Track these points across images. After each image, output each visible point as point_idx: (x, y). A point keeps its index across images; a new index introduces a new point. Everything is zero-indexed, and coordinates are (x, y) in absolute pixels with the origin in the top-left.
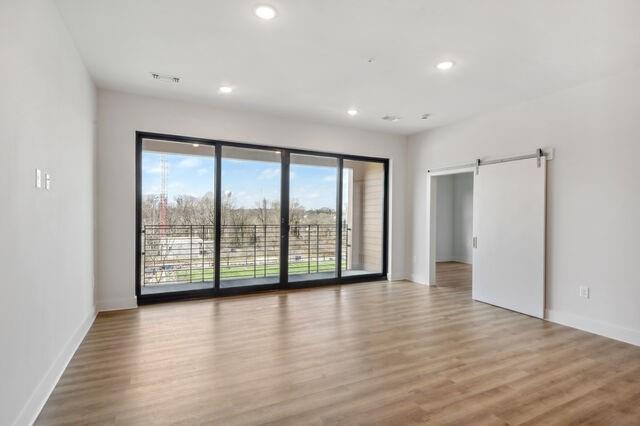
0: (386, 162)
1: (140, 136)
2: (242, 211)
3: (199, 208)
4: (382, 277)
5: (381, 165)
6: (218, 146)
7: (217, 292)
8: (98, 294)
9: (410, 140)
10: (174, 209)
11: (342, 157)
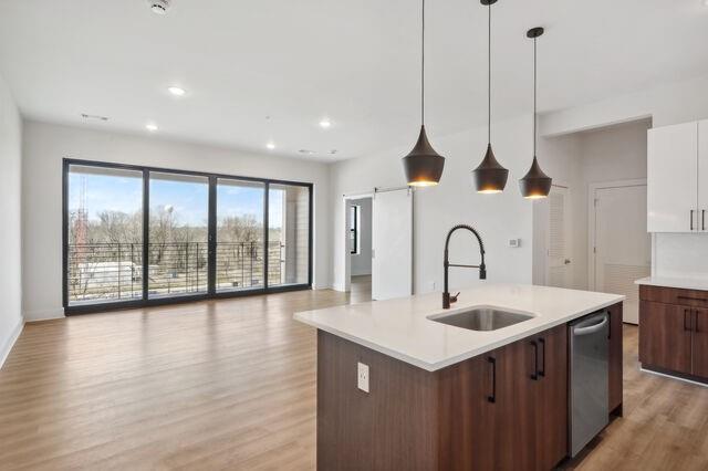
0: (310, 186)
1: (66, 162)
2: (187, 228)
3: (131, 226)
4: (308, 287)
5: (307, 189)
6: (146, 172)
7: (146, 303)
8: (25, 306)
9: (331, 168)
10: (97, 228)
11: (267, 183)
